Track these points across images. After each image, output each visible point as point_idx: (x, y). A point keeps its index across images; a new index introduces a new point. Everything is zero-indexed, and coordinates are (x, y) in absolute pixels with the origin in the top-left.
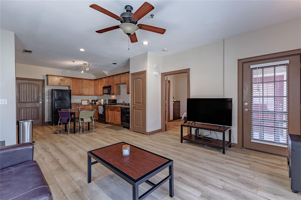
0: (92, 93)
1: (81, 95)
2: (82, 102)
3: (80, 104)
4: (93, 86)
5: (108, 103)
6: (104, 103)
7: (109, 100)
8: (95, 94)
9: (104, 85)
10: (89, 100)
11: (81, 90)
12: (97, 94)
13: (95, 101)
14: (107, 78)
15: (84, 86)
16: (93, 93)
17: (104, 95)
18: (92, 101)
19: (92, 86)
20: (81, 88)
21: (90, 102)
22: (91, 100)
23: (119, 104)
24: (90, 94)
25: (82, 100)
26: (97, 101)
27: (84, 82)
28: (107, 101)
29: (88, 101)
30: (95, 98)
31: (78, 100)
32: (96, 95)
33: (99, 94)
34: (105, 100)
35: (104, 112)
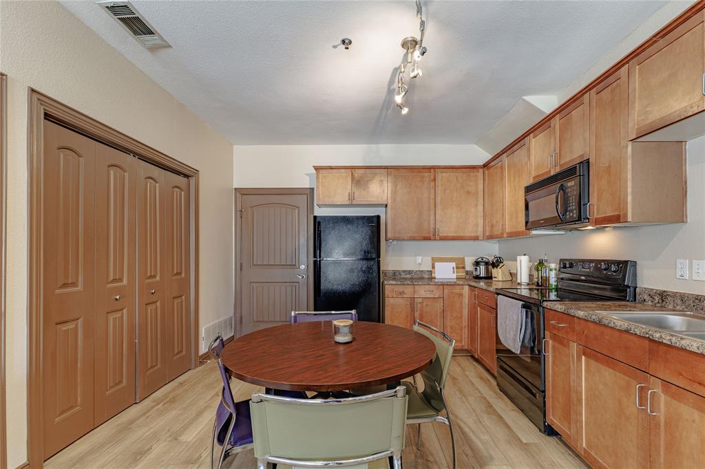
0: (477, 225)
1: (426, 239)
2: (433, 267)
3: (426, 276)
4: (481, 193)
5: (560, 280)
6: (531, 276)
7: (566, 265)
8: (487, 234)
9: (534, 174)
10: (463, 259)
11: (429, 216)
12: (497, 231)
13: (487, 264)
14: (556, 121)
15: (438, 199)
16: (480, 229)
17: (534, 232)
18: (477, 263)
19: (477, 193)
20: (429, 210)
21: (469, 267)
22: (473, 259)
23: (663, 299)
24: (467, 234)
25: (434, 260)
26: (495, 265)
27: (439, 182)
28: (553, 266)
29: (460, 265)
30: (491, 250)
31: (419, 259)
32: (491, 237)
33: (508, 230)
34: (541, 263)
35: (534, 346)
